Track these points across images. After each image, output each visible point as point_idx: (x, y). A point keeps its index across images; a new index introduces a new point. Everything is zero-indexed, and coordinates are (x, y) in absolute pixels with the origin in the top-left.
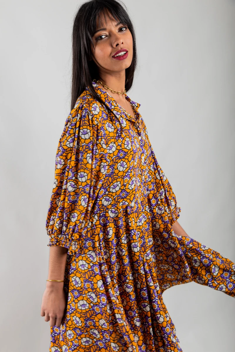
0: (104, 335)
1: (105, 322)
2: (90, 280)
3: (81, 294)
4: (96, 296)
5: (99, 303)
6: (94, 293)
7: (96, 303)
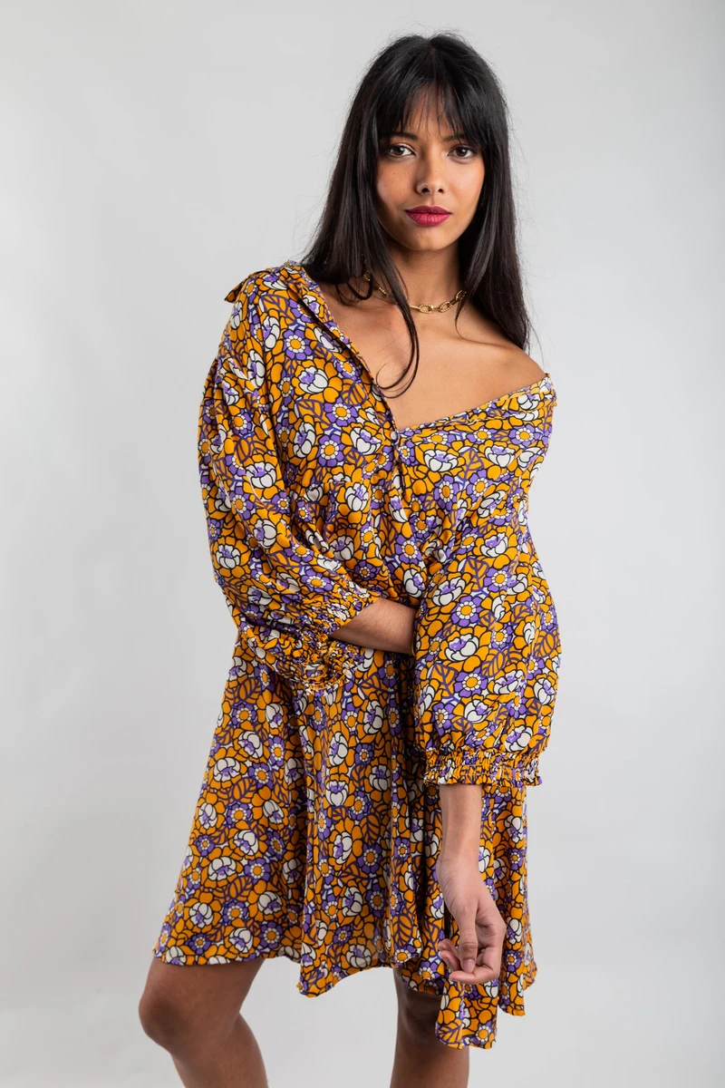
0: (272, 843)
1: (277, 809)
2: (249, 700)
3: (221, 744)
4: (261, 740)
5: (267, 760)
6: (257, 734)
7: (259, 758)
